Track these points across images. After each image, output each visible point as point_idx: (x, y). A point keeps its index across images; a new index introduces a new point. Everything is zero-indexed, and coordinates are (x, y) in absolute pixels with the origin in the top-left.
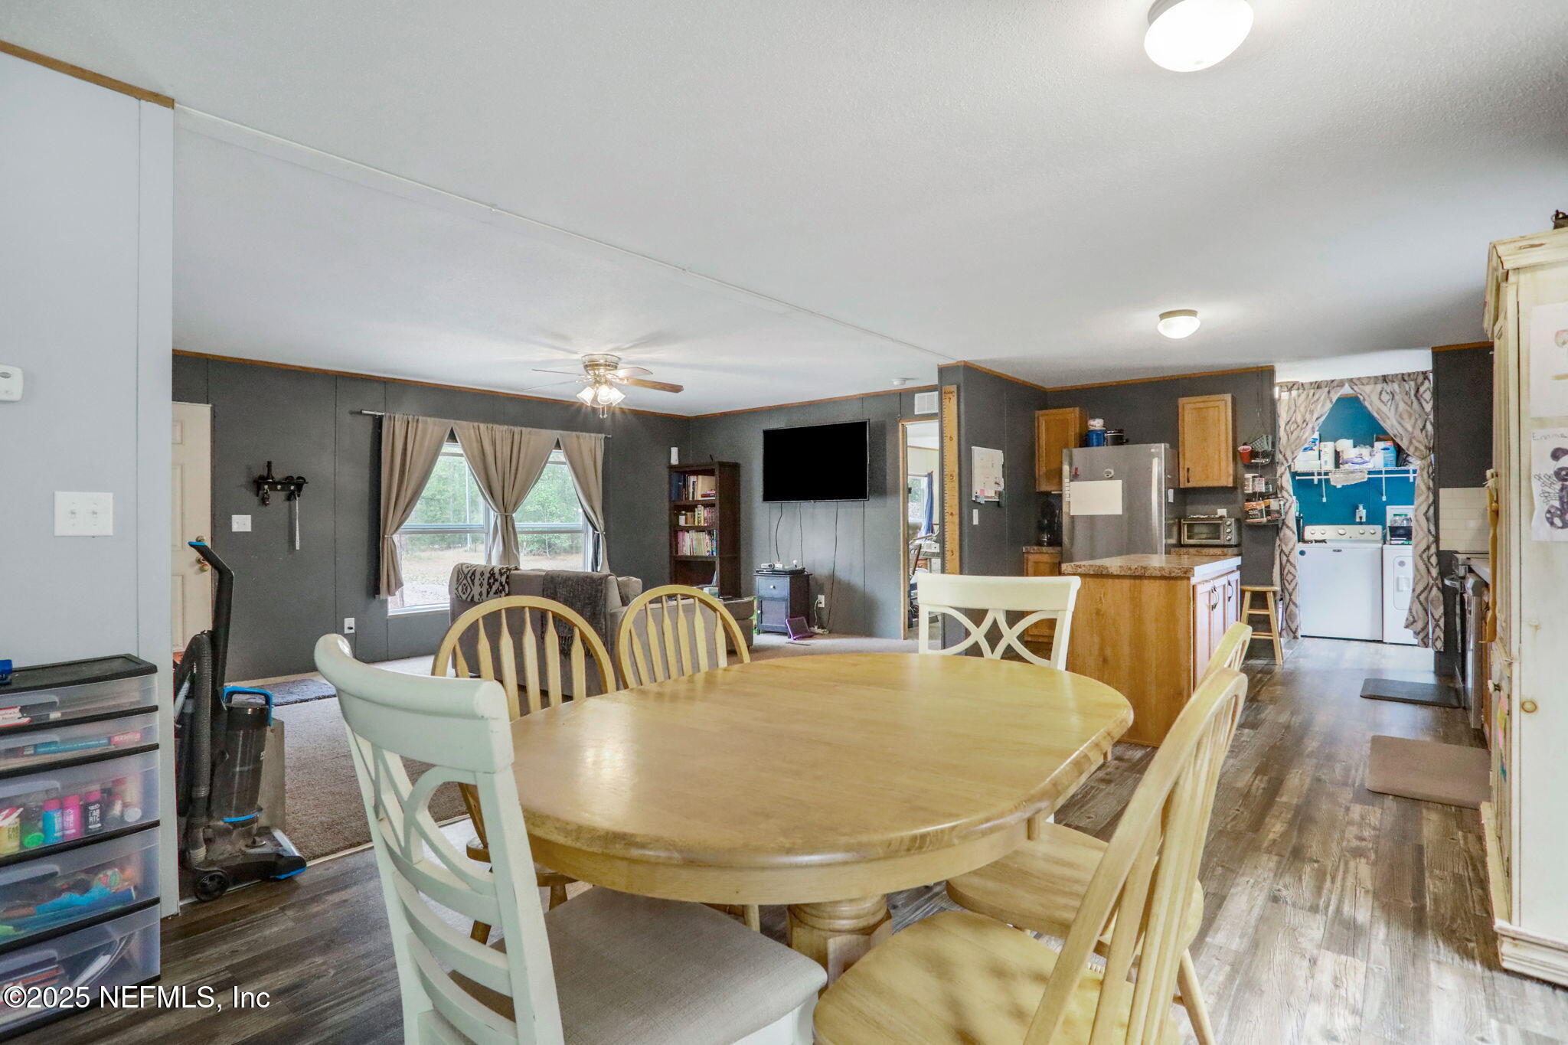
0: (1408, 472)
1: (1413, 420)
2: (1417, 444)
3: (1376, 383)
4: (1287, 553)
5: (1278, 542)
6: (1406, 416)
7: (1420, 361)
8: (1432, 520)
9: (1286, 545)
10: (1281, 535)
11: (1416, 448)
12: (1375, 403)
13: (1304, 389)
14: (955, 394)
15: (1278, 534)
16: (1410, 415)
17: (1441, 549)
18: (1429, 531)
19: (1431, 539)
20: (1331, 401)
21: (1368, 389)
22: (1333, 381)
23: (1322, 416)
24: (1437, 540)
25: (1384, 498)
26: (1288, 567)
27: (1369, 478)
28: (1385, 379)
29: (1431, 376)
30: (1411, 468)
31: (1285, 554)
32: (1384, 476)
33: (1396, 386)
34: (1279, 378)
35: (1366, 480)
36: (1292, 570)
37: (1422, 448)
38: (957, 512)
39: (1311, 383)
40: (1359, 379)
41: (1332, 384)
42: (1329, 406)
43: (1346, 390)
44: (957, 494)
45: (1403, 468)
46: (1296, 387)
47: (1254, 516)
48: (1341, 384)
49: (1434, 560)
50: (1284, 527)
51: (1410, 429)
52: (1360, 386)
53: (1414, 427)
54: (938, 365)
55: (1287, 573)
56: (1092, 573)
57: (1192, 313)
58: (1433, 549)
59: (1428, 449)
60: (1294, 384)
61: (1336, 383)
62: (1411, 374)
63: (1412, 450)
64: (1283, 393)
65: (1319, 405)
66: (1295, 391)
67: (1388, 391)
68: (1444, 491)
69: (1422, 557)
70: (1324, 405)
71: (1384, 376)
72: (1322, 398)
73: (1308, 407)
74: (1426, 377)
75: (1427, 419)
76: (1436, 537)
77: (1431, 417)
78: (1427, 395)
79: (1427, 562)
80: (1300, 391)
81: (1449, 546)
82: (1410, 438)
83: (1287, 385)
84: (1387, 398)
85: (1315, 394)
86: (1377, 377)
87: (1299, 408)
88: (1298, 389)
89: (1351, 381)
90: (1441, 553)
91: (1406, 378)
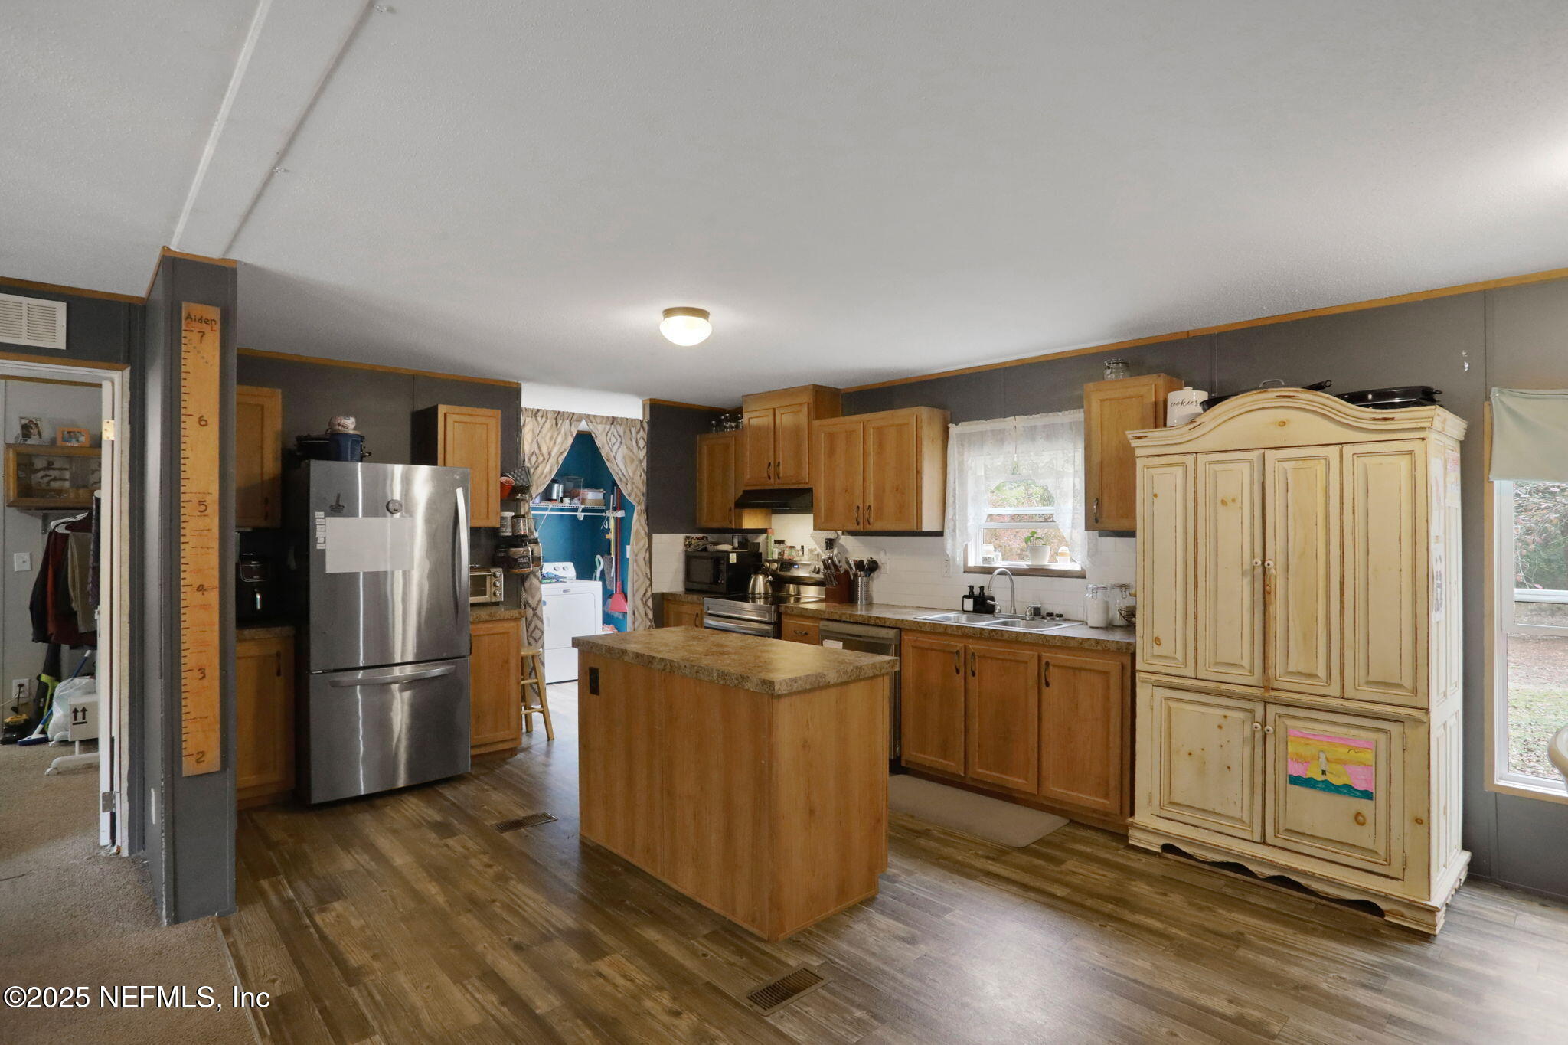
1: (634, 466)
2: (635, 490)
3: (606, 424)
4: (534, 606)
5: (524, 595)
6: (628, 461)
7: (634, 409)
8: (648, 563)
9: (533, 597)
10: (527, 584)
11: (636, 495)
12: (605, 442)
13: (547, 418)
14: (217, 327)
15: (524, 585)
16: (632, 461)
17: (654, 591)
18: (647, 574)
19: (648, 582)
20: (572, 435)
21: (600, 427)
22: (574, 414)
23: (563, 452)
24: (651, 585)
26: (536, 621)
28: (614, 420)
29: (646, 426)
31: (530, 606)
33: (621, 430)
34: (525, 402)
36: (539, 624)
37: (639, 494)
39: (555, 412)
40: (594, 416)
41: (573, 418)
42: (570, 441)
43: (583, 426)
44: (215, 544)
46: (540, 414)
47: (518, 566)
48: (580, 418)
49: (650, 603)
51: (631, 474)
52: (595, 424)
53: (634, 472)
54: (166, 249)
55: (534, 630)
57: (702, 313)
58: (649, 594)
59: (643, 494)
60: (538, 410)
61: (575, 417)
62: (632, 420)
63: (633, 495)
64: (528, 419)
65: (560, 439)
66: (539, 419)
67: (616, 433)
68: (656, 537)
69: (642, 600)
70: (566, 439)
71: (613, 417)
72: (563, 431)
73: (551, 438)
74: (642, 427)
75: (641, 466)
76: (651, 580)
77: (644, 464)
78: (642, 443)
79: (645, 605)
80: (544, 419)
81: (658, 588)
82: (633, 483)
83: (532, 410)
84: (614, 440)
85: (557, 424)
86: (608, 418)
87: (544, 438)
88: (542, 417)
89: (588, 416)
90: (654, 595)
91: (629, 423)
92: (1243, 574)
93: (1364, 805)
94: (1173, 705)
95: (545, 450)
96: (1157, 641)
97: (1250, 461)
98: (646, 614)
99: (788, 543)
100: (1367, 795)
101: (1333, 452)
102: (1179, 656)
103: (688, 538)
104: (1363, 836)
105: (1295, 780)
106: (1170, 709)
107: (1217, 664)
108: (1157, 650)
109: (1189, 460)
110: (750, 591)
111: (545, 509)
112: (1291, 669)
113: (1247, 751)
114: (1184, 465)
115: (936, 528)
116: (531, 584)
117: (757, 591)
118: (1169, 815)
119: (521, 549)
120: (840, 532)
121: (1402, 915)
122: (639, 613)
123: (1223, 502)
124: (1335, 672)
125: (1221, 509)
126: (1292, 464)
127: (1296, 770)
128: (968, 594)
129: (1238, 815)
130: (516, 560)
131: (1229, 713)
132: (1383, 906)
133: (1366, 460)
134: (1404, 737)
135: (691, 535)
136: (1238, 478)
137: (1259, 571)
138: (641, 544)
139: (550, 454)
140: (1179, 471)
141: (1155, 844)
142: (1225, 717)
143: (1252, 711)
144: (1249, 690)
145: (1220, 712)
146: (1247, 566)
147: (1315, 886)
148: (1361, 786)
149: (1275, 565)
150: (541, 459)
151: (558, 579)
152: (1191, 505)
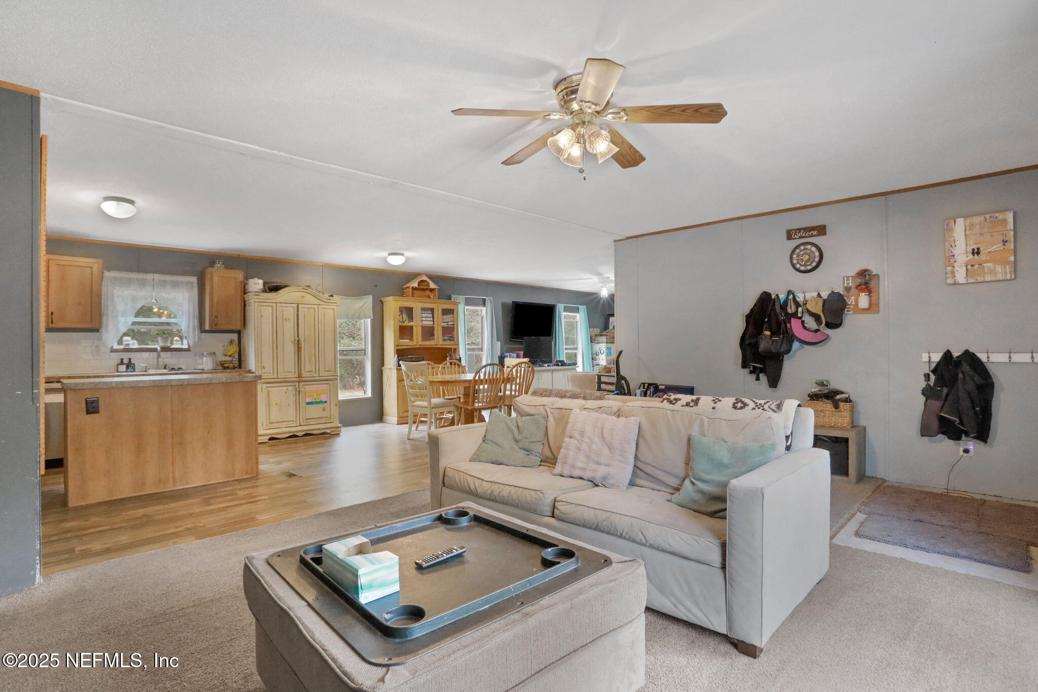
92: (292, 343)
93: (325, 405)
94: (270, 389)
96: (264, 368)
97: (294, 307)
100: (326, 402)
101: (316, 307)
102: (271, 371)
104: (325, 414)
105: (308, 404)
106: (268, 390)
107: (284, 372)
108: (264, 371)
109: (274, 305)
112: (306, 370)
113: (294, 398)
114: (272, 306)
118: (269, 428)
121: (334, 431)
123: (286, 320)
124: (317, 370)
125: (285, 321)
126: (306, 309)
127: (308, 400)
129: (292, 420)
131: (288, 388)
132: (328, 431)
133: (325, 310)
134: (333, 384)
136: (290, 312)
137: (296, 341)
140: (270, 308)
141: (266, 439)
143: (295, 386)
144: (293, 379)
145: (286, 388)
146: (293, 340)
147: (315, 432)
148: (323, 400)
149: (302, 338)
152: (275, 320)
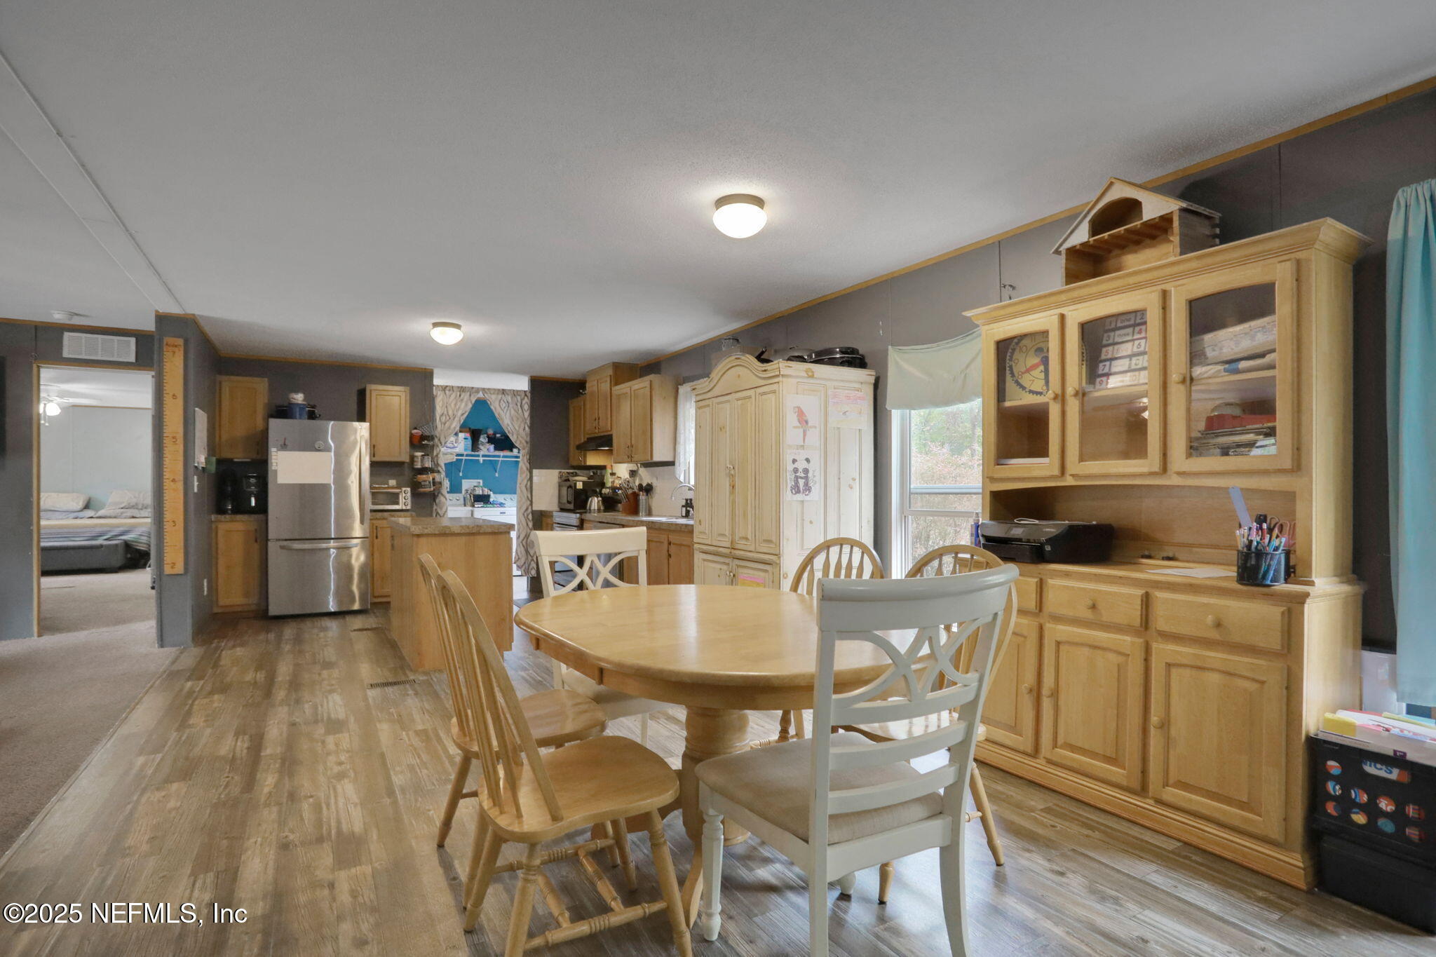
0: (478, 456)
1: (519, 423)
2: (521, 439)
3: (498, 394)
5: (435, 507)
6: (515, 419)
7: (523, 384)
8: (529, 490)
9: (441, 509)
10: (437, 501)
11: (521, 442)
12: (496, 405)
13: (453, 391)
14: (182, 349)
15: (435, 500)
16: (518, 419)
17: (534, 509)
18: (528, 497)
19: (529, 502)
20: (471, 402)
21: (494, 397)
22: (473, 388)
23: (466, 412)
24: (531, 504)
25: (461, 474)
27: (457, 459)
28: (504, 392)
29: (529, 395)
30: (481, 453)
31: (439, 515)
32: (464, 458)
33: (509, 398)
34: (437, 381)
35: (455, 460)
37: (523, 441)
38: (181, 478)
39: (458, 387)
40: (489, 389)
41: (472, 390)
42: (470, 406)
43: (481, 395)
44: (181, 458)
45: (477, 453)
46: (448, 388)
47: (425, 486)
48: (478, 390)
49: (530, 517)
50: (440, 495)
51: (517, 428)
52: (489, 394)
53: (521, 427)
54: (157, 311)
56: (437, 532)
57: (458, 327)
58: (530, 510)
59: (527, 442)
60: (447, 386)
61: (474, 390)
62: (518, 391)
63: (518, 442)
64: (439, 393)
65: (463, 404)
66: (447, 392)
67: (505, 400)
68: (535, 472)
69: (524, 514)
70: (466, 405)
71: (503, 390)
72: (465, 400)
73: (455, 405)
74: (526, 395)
75: (526, 422)
76: (531, 502)
77: (528, 422)
78: (526, 407)
79: (527, 518)
80: (451, 392)
81: (538, 506)
82: (518, 435)
83: (442, 386)
84: (504, 405)
85: (460, 396)
86: (499, 390)
87: (450, 405)
88: (450, 390)
89: (484, 389)
90: (533, 512)
91: (515, 393)
92: (727, 475)
94: (705, 563)
95: (450, 413)
96: (701, 522)
97: (729, 402)
98: (527, 524)
99: (618, 475)
101: (753, 393)
102: (707, 531)
103: (560, 472)
107: (718, 535)
108: (699, 528)
109: (711, 402)
110: (588, 508)
111: (499, 456)
112: (740, 535)
114: (709, 405)
115: (669, 459)
116: (440, 501)
117: (592, 508)
119: (424, 476)
120: (639, 465)
122: (522, 525)
123: (721, 429)
124: (753, 536)
125: (720, 433)
126: (741, 402)
128: (684, 504)
130: (420, 483)
131: (722, 566)
133: (762, 398)
134: (773, 574)
135: (563, 471)
136: (726, 412)
137: (730, 472)
138: (524, 476)
139: (454, 416)
140: (708, 410)
142: (721, 569)
144: (728, 551)
145: (720, 566)
146: (728, 470)
149: (734, 465)
150: (448, 418)
151: (501, 505)
152: (711, 431)
